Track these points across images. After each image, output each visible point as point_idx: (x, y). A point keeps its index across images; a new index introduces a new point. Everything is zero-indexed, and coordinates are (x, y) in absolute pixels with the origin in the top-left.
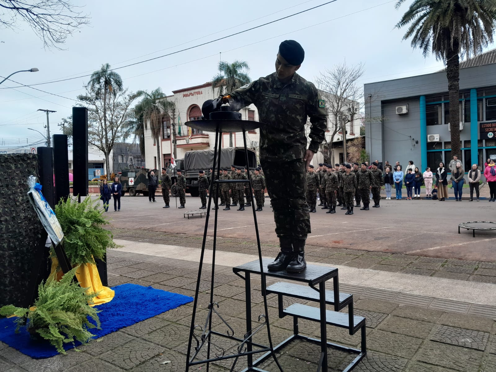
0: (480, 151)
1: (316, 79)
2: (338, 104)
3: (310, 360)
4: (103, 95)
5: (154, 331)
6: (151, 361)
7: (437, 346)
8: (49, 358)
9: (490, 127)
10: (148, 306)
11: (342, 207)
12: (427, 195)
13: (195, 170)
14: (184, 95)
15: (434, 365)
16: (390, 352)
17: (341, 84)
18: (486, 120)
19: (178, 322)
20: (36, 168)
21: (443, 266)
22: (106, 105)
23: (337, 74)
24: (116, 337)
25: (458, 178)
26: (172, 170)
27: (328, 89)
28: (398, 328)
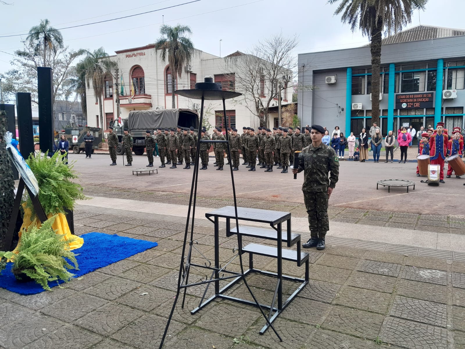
0: (395, 119)
1: (255, 47)
2: (274, 71)
3: (265, 288)
4: (42, 51)
5: (127, 270)
6: (131, 293)
7: (363, 275)
8: (37, 295)
9: (404, 99)
10: (117, 250)
11: (278, 167)
12: (350, 157)
13: (139, 129)
14: (126, 55)
15: (361, 288)
16: (327, 280)
17: (278, 53)
18: (401, 92)
19: (147, 263)
20: (5, 124)
21: (365, 215)
22: (46, 62)
23: (274, 44)
24: (95, 276)
25: (378, 142)
26: (116, 129)
27: (265, 57)
28: (332, 263)
